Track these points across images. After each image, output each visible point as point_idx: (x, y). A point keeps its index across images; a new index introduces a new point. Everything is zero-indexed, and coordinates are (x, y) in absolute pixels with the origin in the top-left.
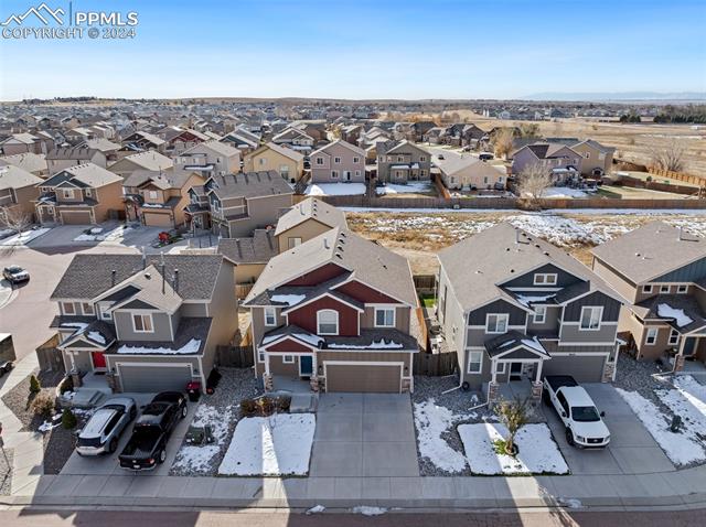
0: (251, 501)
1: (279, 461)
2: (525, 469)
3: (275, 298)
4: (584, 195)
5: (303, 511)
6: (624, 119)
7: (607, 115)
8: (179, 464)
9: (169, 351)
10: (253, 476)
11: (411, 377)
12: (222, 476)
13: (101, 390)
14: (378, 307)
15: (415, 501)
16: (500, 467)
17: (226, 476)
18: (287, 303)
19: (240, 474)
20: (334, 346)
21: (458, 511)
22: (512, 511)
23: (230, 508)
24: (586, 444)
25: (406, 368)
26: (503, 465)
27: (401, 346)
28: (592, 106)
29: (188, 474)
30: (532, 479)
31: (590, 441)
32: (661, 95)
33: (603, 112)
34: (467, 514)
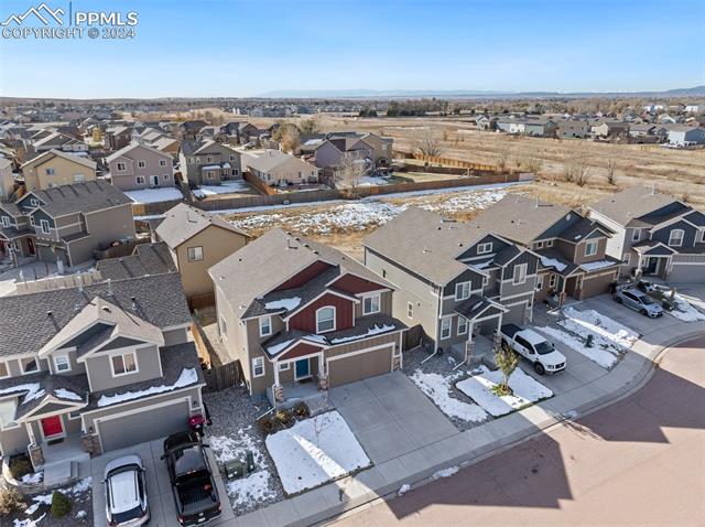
0: (342, 506)
1: (337, 462)
2: (527, 402)
3: (269, 306)
4: (385, 182)
5: (394, 495)
6: (363, 114)
7: (344, 111)
8: (240, 501)
9: (163, 388)
10: (323, 484)
11: (401, 354)
12: (293, 495)
13: (73, 459)
14: (366, 295)
15: (474, 452)
16: (508, 405)
17: (297, 494)
18: (283, 309)
19: (310, 487)
20: (336, 341)
21: (508, 447)
22: (540, 434)
23: (327, 520)
24: (555, 370)
25: (397, 347)
26: (510, 403)
27: (393, 327)
28: (327, 103)
29: (257, 507)
30: (535, 407)
31: (558, 366)
32: (377, 92)
33: (341, 108)
34: (515, 447)
